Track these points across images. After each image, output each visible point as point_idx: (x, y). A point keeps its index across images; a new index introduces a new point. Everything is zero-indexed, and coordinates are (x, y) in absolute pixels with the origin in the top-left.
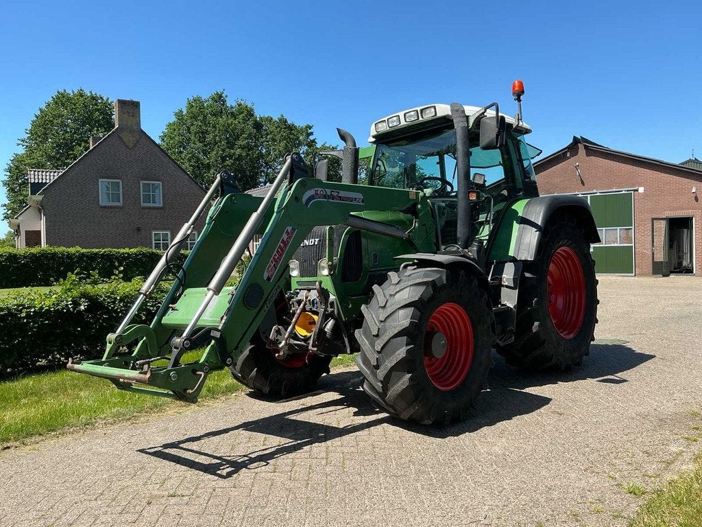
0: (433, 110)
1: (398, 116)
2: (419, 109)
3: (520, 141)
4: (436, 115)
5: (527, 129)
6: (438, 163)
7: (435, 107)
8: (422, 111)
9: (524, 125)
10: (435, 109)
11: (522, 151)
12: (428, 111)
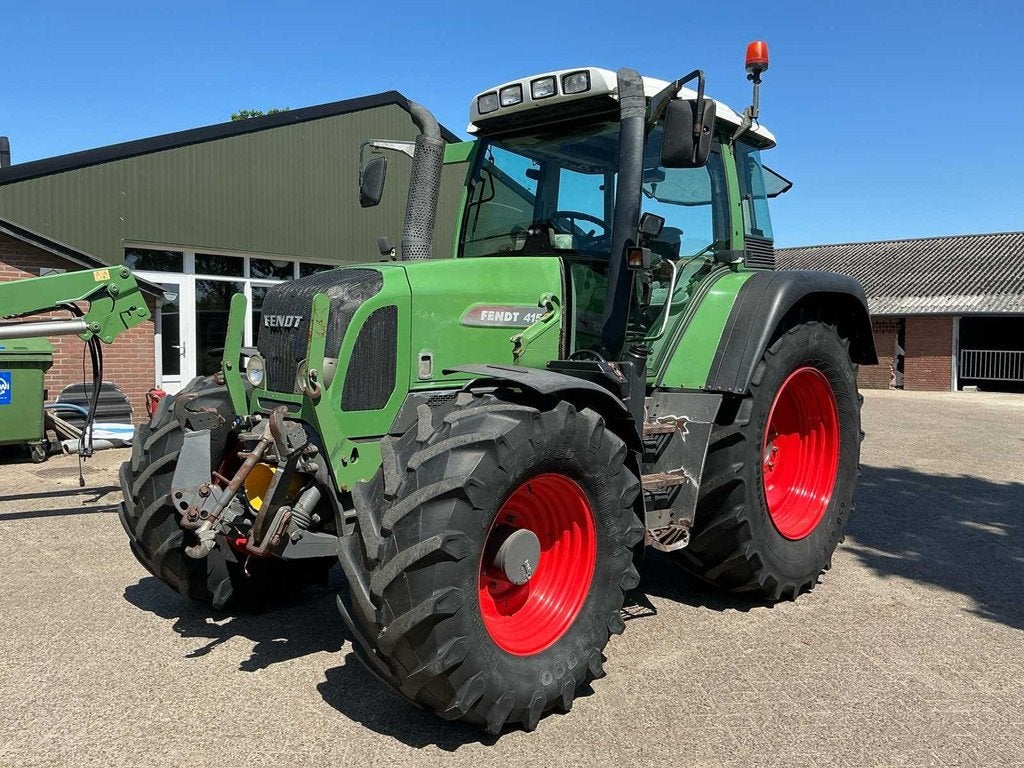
0: (583, 78)
1: (520, 85)
2: (558, 74)
3: (752, 159)
4: (588, 88)
5: (766, 139)
6: (602, 188)
7: (587, 72)
8: (564, 78)
9: (762, 131)
10: (588, 78)
11: (754, 181)
12: (574, 80)
